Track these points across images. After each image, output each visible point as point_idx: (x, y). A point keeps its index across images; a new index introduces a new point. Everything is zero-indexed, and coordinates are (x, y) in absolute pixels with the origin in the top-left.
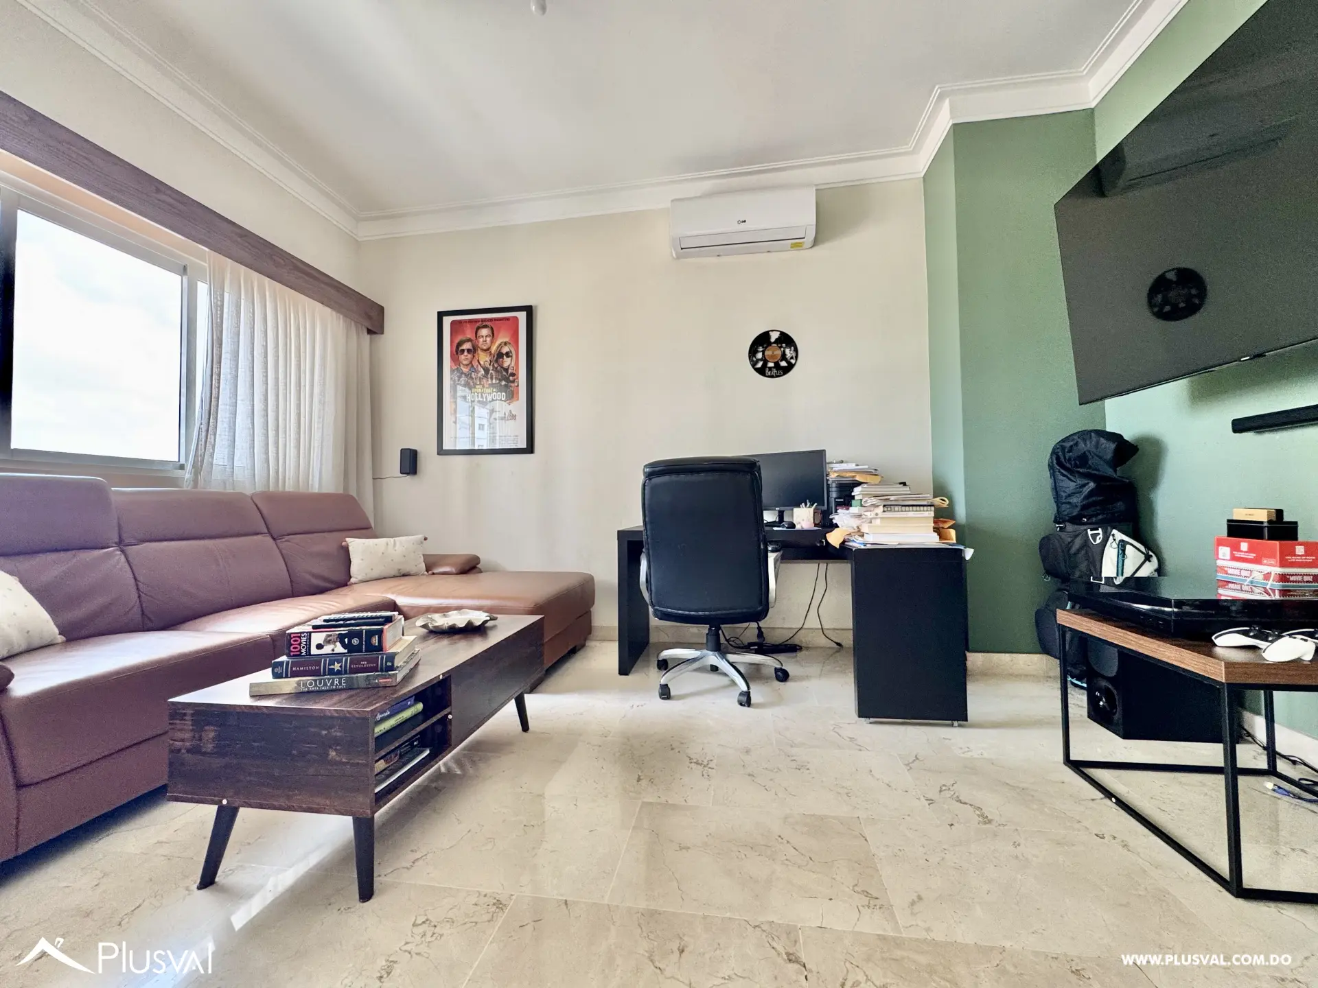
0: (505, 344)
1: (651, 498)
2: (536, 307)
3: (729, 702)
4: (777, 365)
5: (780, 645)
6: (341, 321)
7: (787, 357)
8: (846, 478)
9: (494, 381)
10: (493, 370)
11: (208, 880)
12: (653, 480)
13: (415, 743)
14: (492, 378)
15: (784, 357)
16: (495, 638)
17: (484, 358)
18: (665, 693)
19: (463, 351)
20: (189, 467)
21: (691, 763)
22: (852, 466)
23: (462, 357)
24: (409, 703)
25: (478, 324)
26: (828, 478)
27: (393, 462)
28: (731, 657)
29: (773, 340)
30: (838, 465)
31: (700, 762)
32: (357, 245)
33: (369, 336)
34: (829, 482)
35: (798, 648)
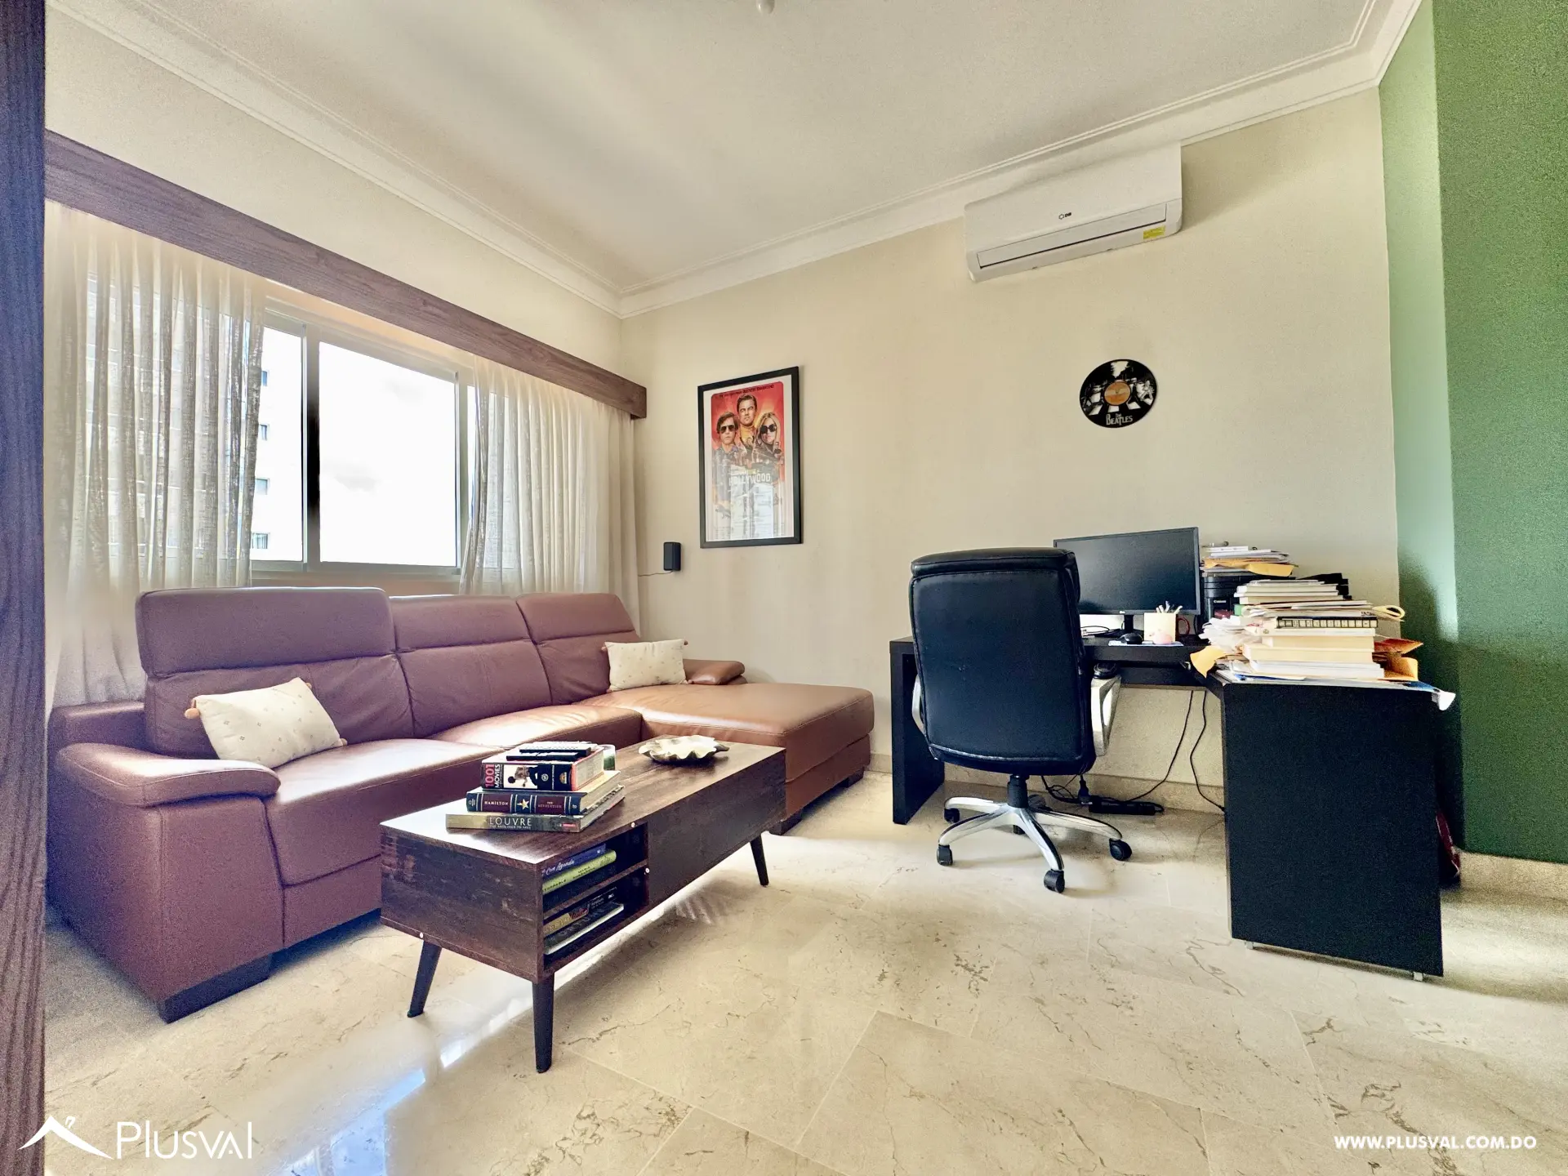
0: (769, 415)
1: (921, 604)
2: (803, 367)
3: (1032, 880)
4: (1124, 409)
5: (1130, 802)
6: (603, 408)
7: (1140, 396)
8: (1231, 568)
9: (758, 460)
10: (756, 447)
11: (417, 1010)
12: (922, 580)
13: (610, 896)
14: (755, 458)
15: (1134, 396)
16: (722, 773)
17: (746, 435)
18: (946, 856)
19: (725, 428)
20: (463, 571)
21: (957, 965)
22: (1244, 550)
23: (724, 435)
24: (598, 852)
25: (740, 396)
26: (1202, 568)
27: (657, 557)
28: (1042, 818)
29: (1116, 374)
30: (1219, 549)
31: (970, 966)
32: (619, 325)
33: (632, 421)
34: (1204, 575)
35: (1157, 809)
